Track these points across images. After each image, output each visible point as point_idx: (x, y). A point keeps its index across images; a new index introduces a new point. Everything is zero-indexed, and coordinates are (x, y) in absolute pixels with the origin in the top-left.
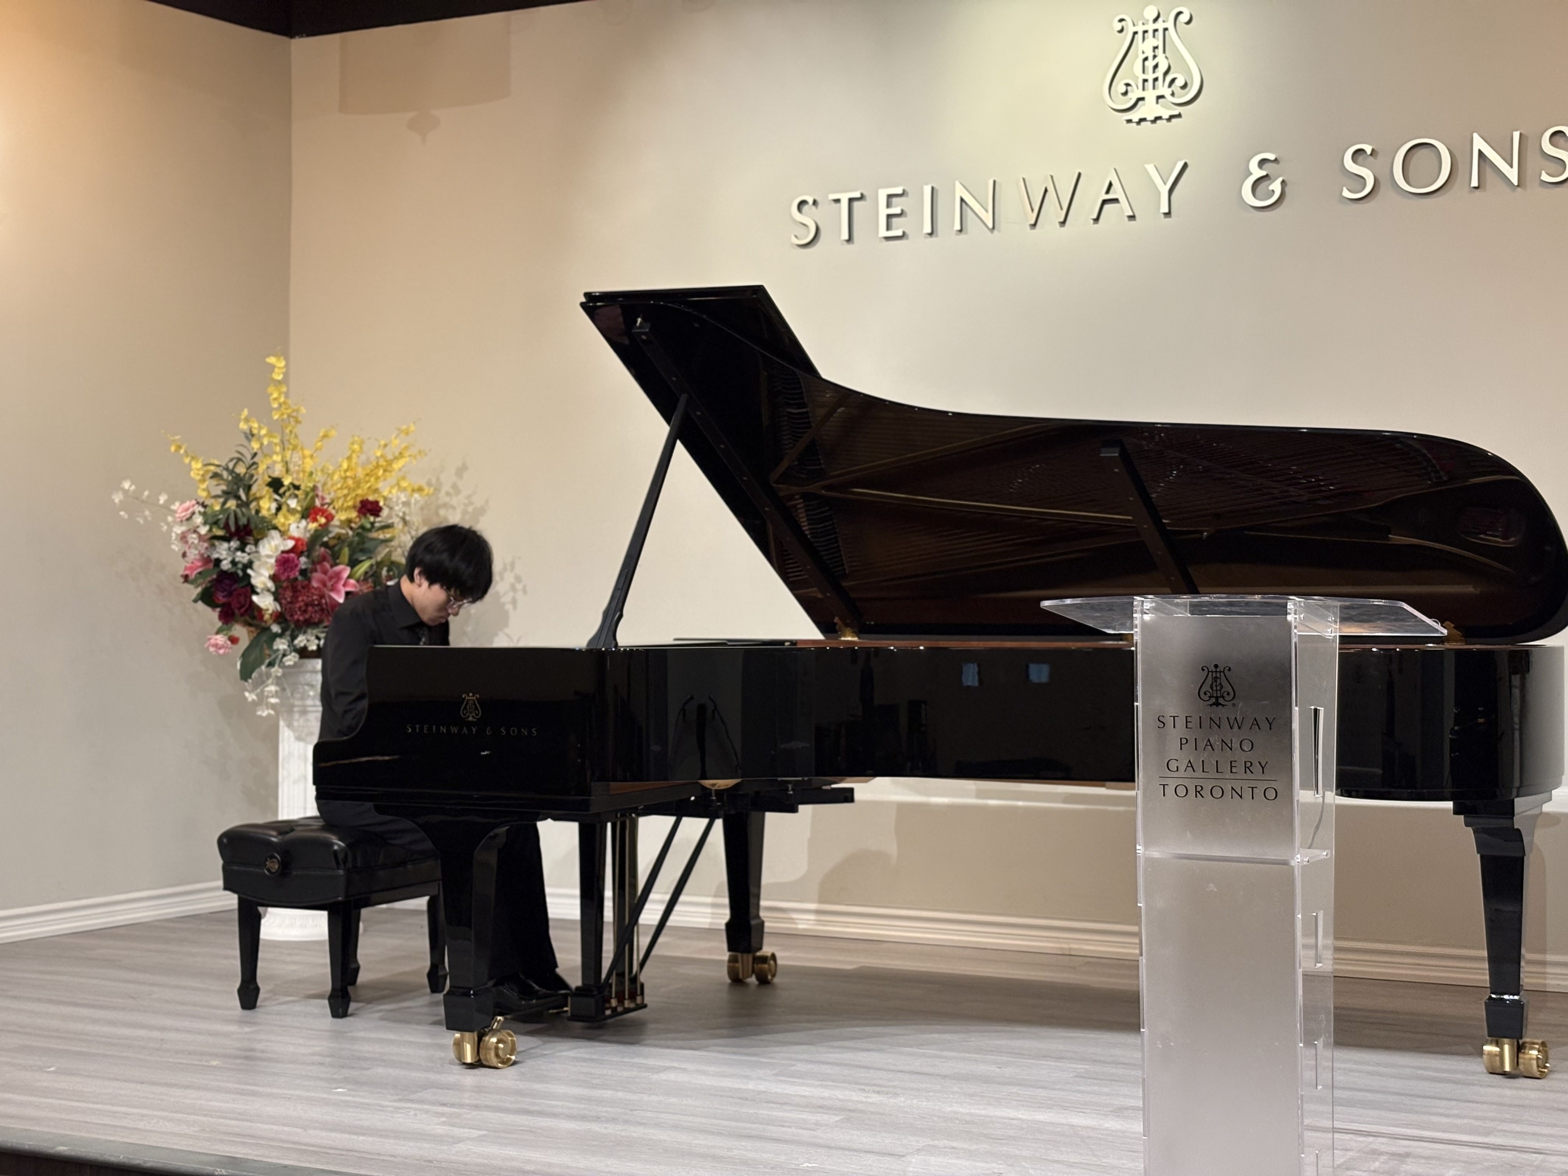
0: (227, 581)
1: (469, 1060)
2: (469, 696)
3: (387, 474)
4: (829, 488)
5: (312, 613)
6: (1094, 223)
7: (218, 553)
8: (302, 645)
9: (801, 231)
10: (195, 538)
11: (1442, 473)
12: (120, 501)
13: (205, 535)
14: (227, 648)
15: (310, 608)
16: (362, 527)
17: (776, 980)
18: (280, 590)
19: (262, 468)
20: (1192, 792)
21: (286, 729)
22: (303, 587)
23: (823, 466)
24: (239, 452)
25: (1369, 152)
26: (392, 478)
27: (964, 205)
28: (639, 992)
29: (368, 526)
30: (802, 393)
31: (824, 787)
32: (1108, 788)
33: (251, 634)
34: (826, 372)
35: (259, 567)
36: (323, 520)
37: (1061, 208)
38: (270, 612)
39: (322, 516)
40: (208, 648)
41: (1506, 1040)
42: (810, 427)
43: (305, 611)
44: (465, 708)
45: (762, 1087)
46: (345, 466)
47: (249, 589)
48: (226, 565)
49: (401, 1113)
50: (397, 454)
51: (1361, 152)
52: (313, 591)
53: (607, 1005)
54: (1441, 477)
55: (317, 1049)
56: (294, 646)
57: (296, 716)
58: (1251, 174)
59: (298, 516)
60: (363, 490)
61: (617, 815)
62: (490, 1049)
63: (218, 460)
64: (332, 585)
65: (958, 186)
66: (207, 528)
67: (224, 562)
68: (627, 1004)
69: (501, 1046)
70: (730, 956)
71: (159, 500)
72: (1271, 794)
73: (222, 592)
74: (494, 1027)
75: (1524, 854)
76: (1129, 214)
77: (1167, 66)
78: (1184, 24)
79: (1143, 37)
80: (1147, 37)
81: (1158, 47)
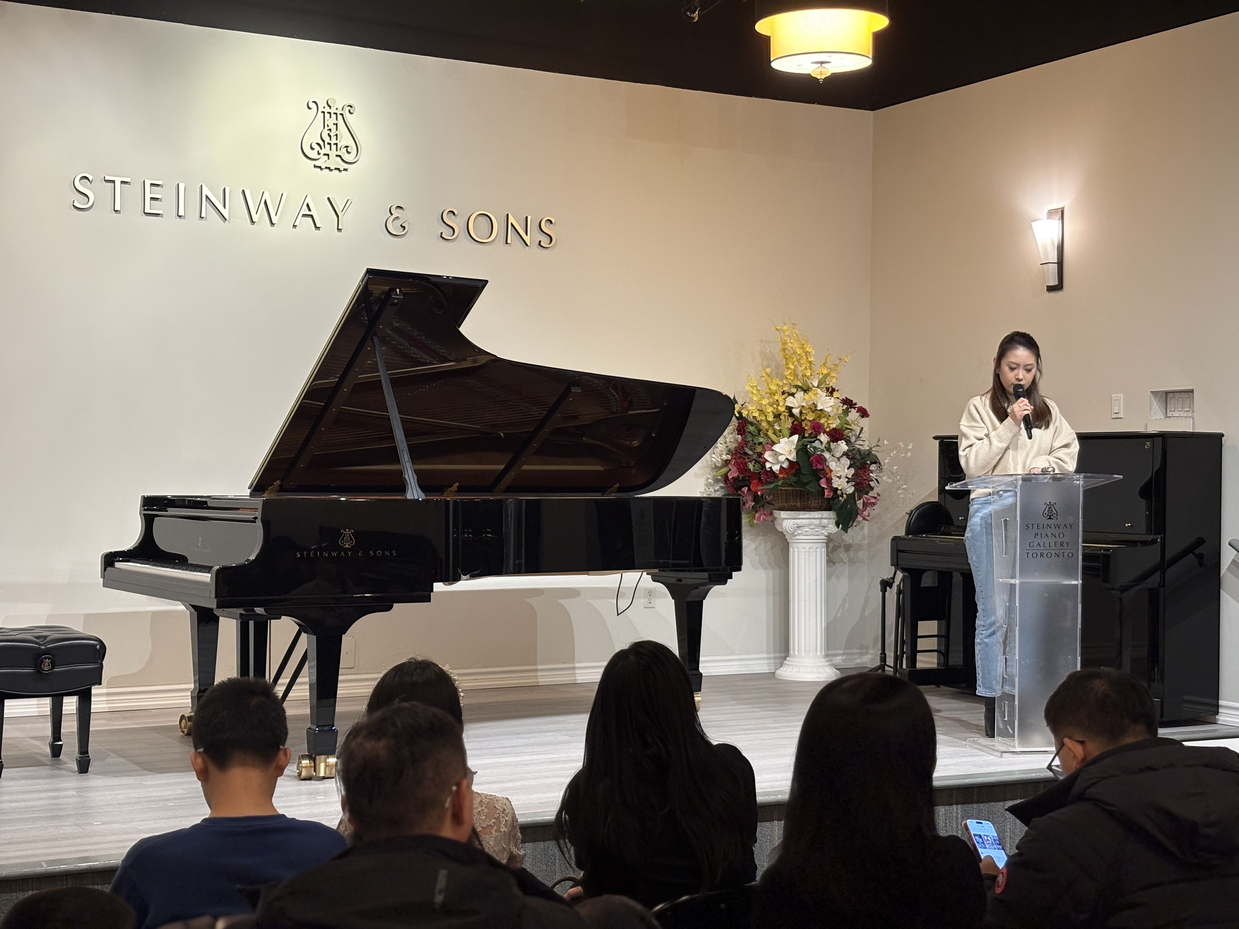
2: (345, 531)
6: (294, 228)
9: (82, 198)
25: (456, 214)
27: (207, 200)
37: (273, 215)
44: (343, 539)
51: (452, 213)
65: (204, 187)
76: (317, 226)
77: (342, 138)
78: (351, 113)
79: (327, 116)
80: (330, 117)
81: (337, 124)
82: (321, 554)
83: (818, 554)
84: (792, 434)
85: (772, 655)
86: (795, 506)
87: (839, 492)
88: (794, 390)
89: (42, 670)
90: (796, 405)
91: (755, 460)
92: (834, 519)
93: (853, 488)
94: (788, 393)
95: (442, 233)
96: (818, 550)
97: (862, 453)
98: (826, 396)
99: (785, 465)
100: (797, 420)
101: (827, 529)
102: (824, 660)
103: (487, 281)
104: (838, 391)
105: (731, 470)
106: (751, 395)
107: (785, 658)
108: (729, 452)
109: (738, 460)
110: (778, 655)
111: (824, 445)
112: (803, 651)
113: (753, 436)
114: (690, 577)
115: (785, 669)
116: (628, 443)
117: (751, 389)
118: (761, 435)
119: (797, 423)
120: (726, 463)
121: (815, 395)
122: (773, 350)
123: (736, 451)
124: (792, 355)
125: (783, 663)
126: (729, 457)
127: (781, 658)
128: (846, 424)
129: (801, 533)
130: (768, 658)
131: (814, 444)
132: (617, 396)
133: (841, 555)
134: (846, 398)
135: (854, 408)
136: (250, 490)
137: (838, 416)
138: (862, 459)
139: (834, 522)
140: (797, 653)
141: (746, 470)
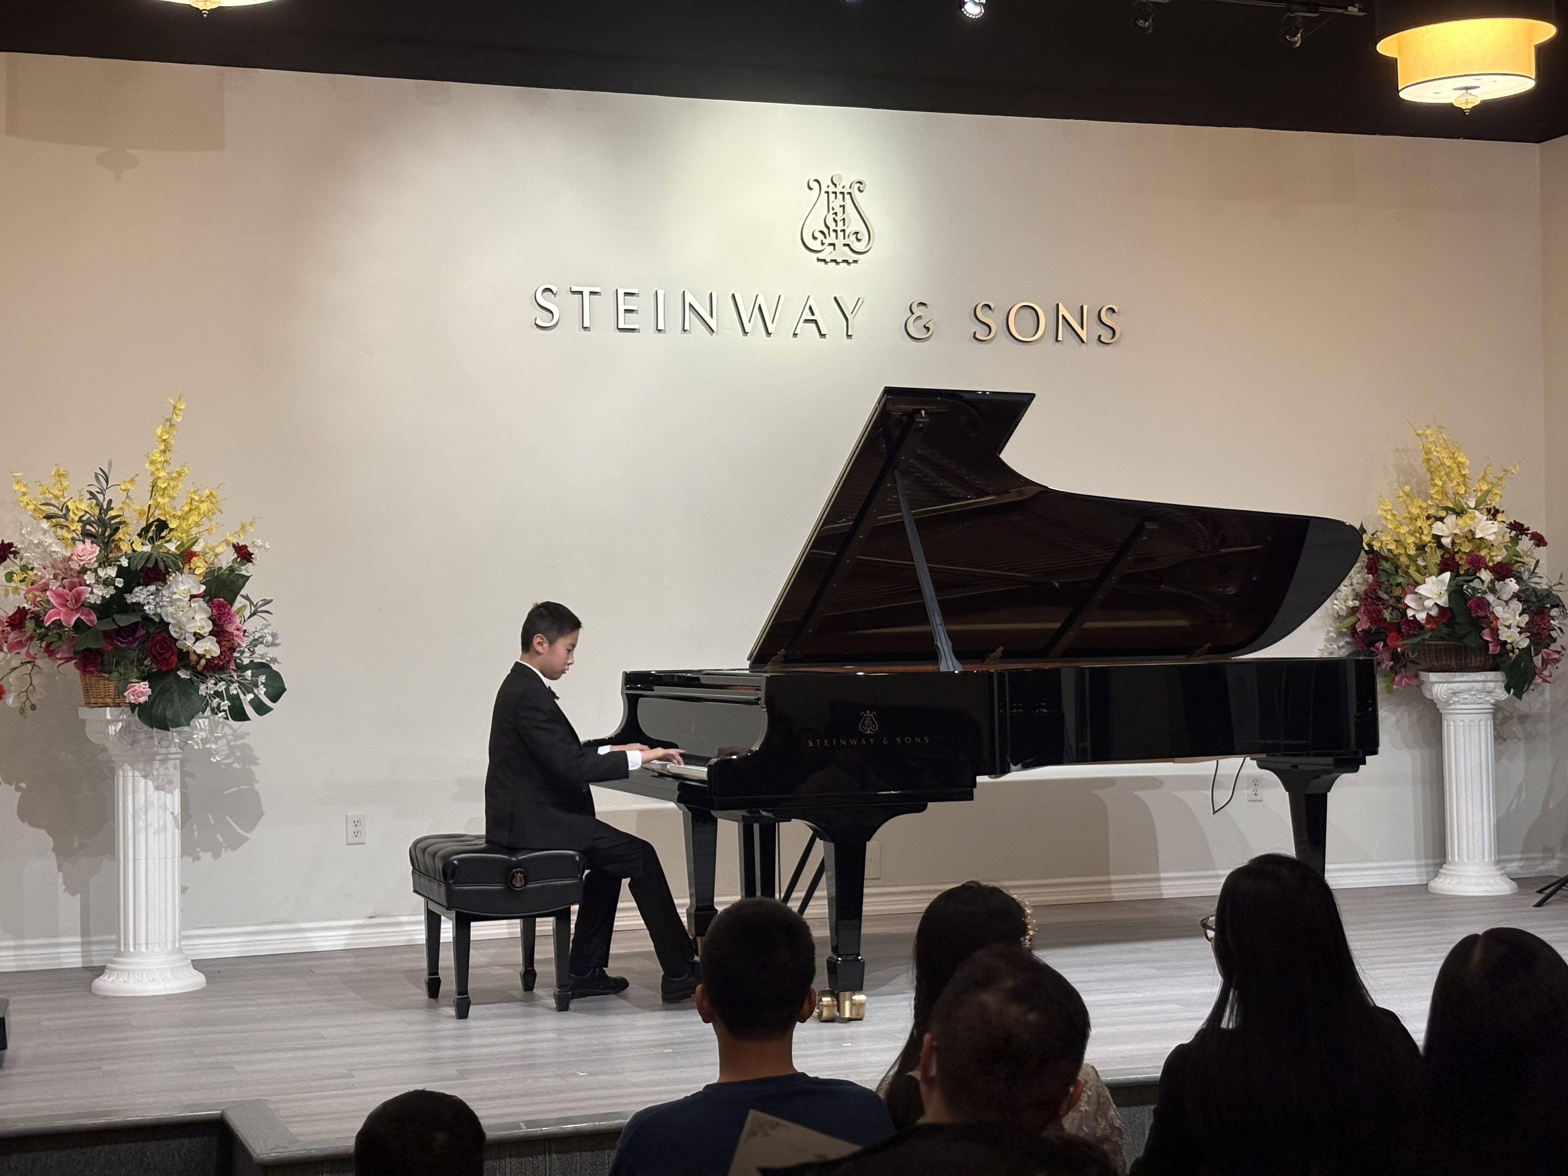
6: (794, 337)
9: (544, 314)
25: (992, 307)
27: (692, 309)
37: (769, 322)
38: (208, 657)
44: (863, 723)
51: (987, 307)
52: (229, 636)
65: (688, 293)
73: (125, 638)
76: (823, 333)
77: (850, 223)
78: (861, 191)
79: (832, 196)
80: (836, 198)
81: (844, 206)
82: (838, 742)
83: (1483, 728)
84: (1441, 572)
85: (1423, 862)
86: (1448, 666)
87: (1509, 647)
88: (1443, 514)
89: (514, 886)
90: (1447, 533)
91: (1392, 606)
92: (1503, 682)
93: (1528, 641)
94: (1435, 517)
95: (975, 333)
96: (1482, 723)
97: (1539, 594)
98: (1487, 520)
99: (1434, 613)
100: (1449, 553)
101: (1492, 694)
102: (1494, 868)
103: (1033, 395)
104: (1503, 512)
105: (1359, 620)
106: (1384, 522)
107: (1441, 866)
108: (1357, 596)
109: (1369, 607)
110: (1431, 862)
111: (1486, 585)
112: (1465, 856)
113: (1389, 575)
114: (1308, 763)
115: (1442, 880)
116: (1221, 590)
117: (1384, 513)
118: (1400, 573)
119: (1448, 556)
120: (1353, 611)
121: (1472, 519)
122: (1412, 461)
123: (1366, 595)
124: (1439, 466)
125: (1438, 871)
126: (1357, 603)
127: (1434, 865)
128: (1516, 556)
129: (1458, 701)
130: (1418, 866)
131: (1472, 584)
132: (1205, 531)
133: (1514, 729)
134: (1515, 521)
135: (1526, 535)
136: (749, 662)
137: (1505, 546)
138: (1539, 601)
139: (1503, 685)
140: (1457, 860)
141: (1380, 620)
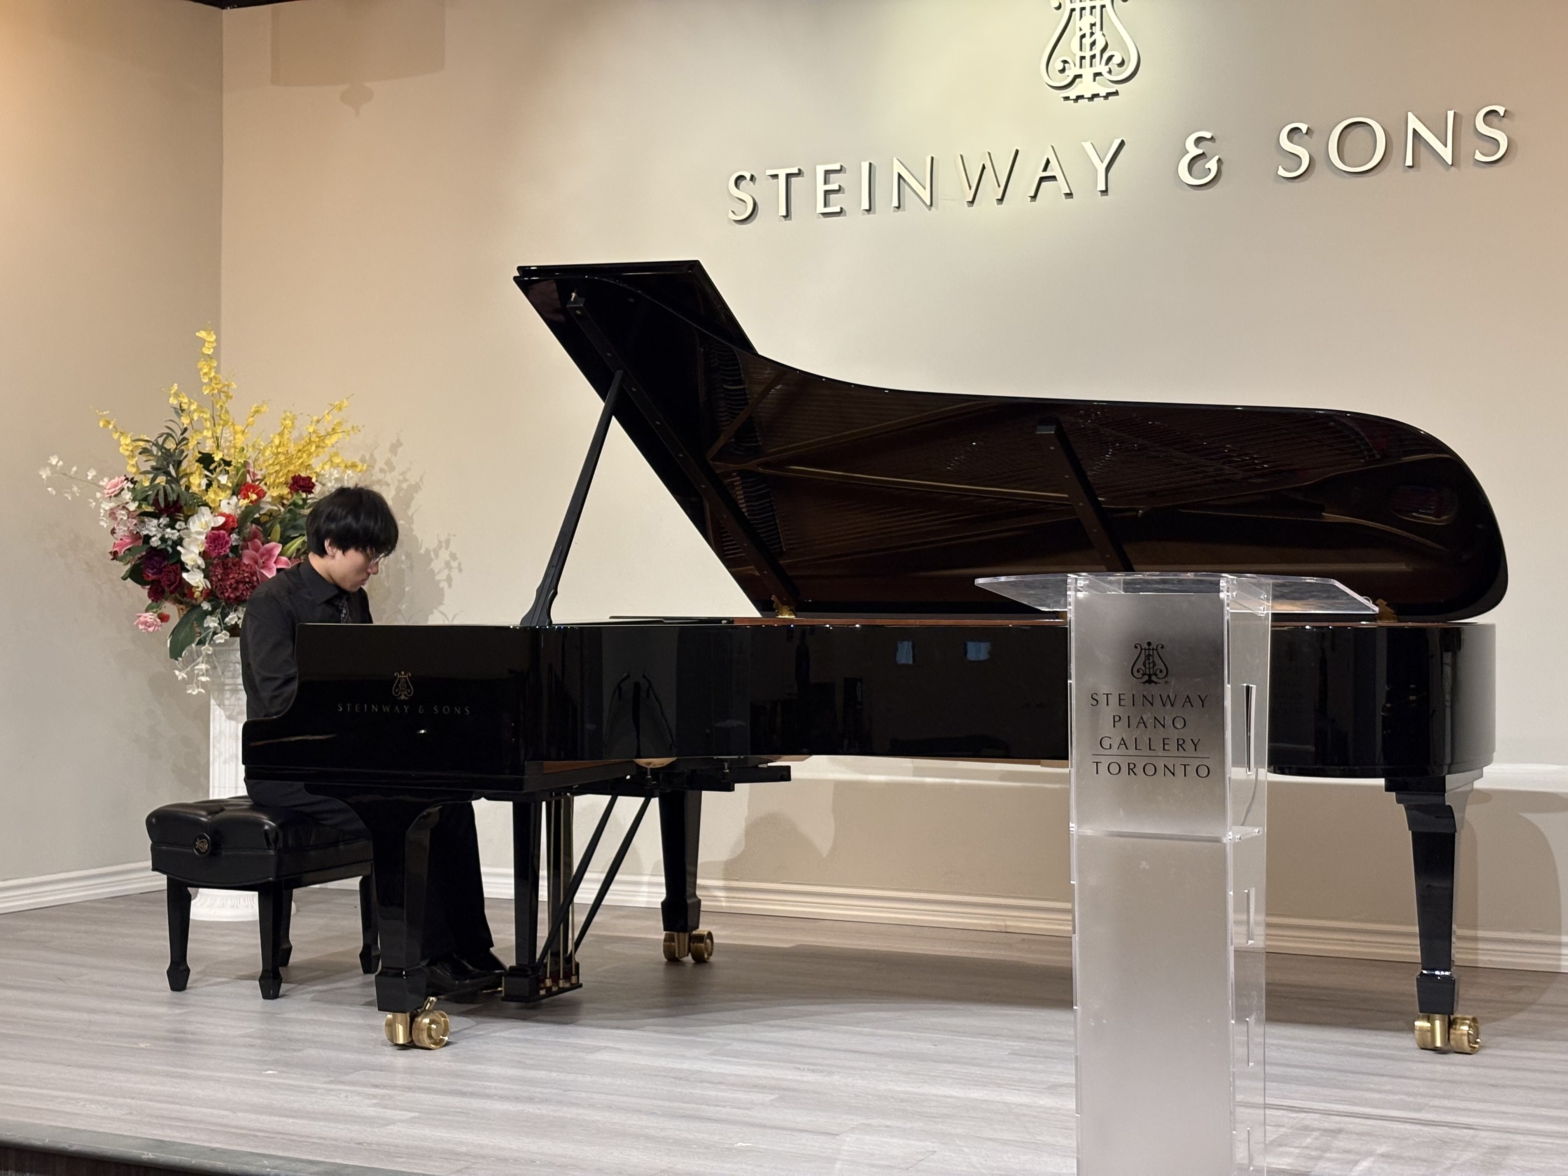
0: (156, 558)
1: (401, 1041)
2: (400, 674)
3: (320, 450)
4: (766, 465)
5: (243, 590)
6: (1031, 201)
7: (147, 529)
8: (233, 623)
9: (739, 206)
10: (123, 515)
11: (1375, 452)
12: (47, 477)
13: (134, 511)
14: (156, 625)
15: (241, 586)
16: (294, 504)
17: (712, 959)
18: (211, 568)
19: (192, 444)
20: (1125, 769)
21: (217, 707)
22: (234, 565)
23: (760, 443)
24: (168, 428)
25: (1304, 131)
26: (324, 455)
27: (901, 181)
28: (574, 972)
29: (301, 502)
30: (739, 369)
31: (760, 766)
32: (1043, 766)
33: (181, 611)
34: (763, 348)
35: (189, 544)
36: (254, 497)
37: (999, 186)
38: (200, 589)
39: (253, 492)
40: (137, 625)
41: (1437, 1016)
42: (747, 404)
43: (236, 589)
44: (397, 687)
45: (697, 1066)
46: (277, 442)
47: (179, 565)
48: (155, 542)
49: (332, 1095)
50: (330, 430)
51: (1297, 131)
52: (244, 568)
53: (542, 985)
54: (1374, 455)
55: (249, 1031)
56: (226, 624)
57: (228, 695)
58: (1188, 152)
59: (229, 492)
60: (295, 466)
61: (552, 794)
62: (422, 1030)
63: (147, 436)
64: (263, 562)
65: (896, 162)
66: (137, 504)
67: (153, 539)
68: (562, 984)
69: (434, 1026)
70: (666, 934)
71: (88, 475)
72: (1203, 771)
73: (152, 569)
74: (427, 1008)
75: (1456, 831)
76: (1067, 192)
77: (1104, 45)
79: (1080, 14)
80: (1084, 14)
81: (1095, 24)
82: (369, 708)
